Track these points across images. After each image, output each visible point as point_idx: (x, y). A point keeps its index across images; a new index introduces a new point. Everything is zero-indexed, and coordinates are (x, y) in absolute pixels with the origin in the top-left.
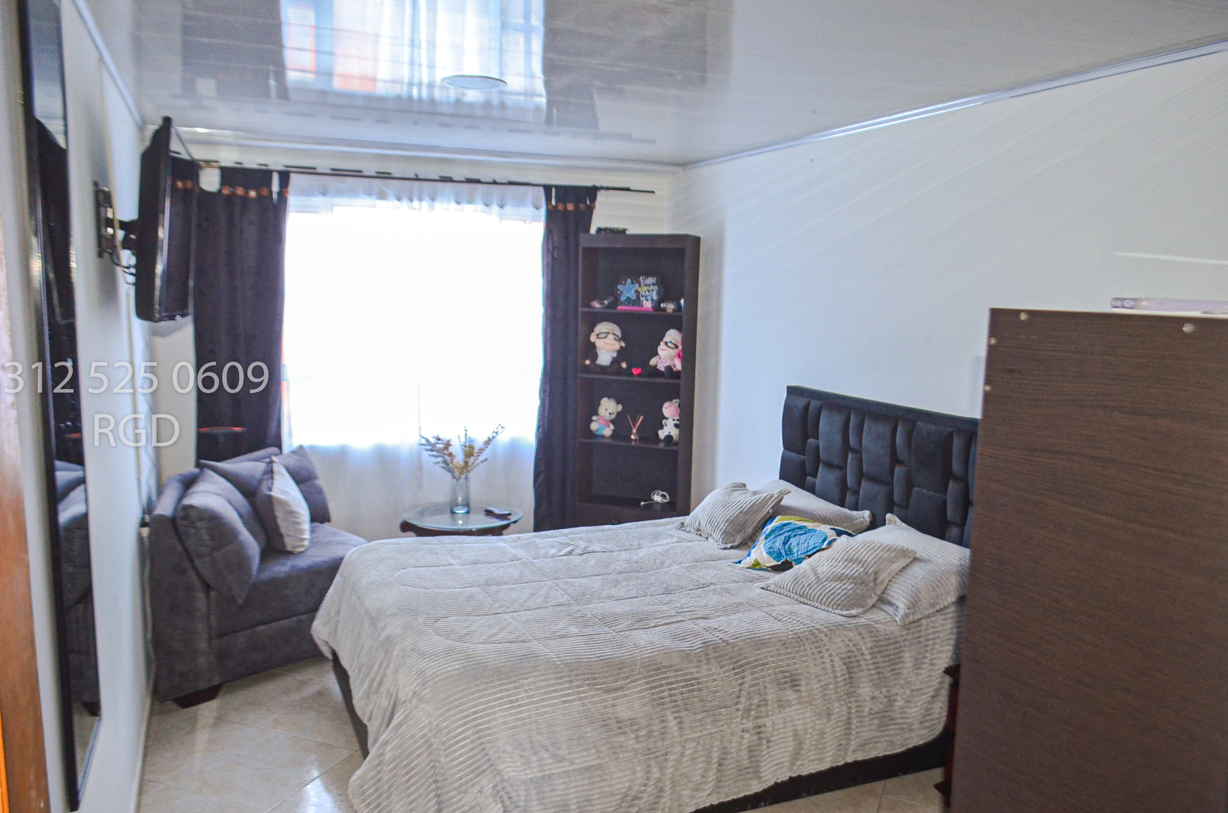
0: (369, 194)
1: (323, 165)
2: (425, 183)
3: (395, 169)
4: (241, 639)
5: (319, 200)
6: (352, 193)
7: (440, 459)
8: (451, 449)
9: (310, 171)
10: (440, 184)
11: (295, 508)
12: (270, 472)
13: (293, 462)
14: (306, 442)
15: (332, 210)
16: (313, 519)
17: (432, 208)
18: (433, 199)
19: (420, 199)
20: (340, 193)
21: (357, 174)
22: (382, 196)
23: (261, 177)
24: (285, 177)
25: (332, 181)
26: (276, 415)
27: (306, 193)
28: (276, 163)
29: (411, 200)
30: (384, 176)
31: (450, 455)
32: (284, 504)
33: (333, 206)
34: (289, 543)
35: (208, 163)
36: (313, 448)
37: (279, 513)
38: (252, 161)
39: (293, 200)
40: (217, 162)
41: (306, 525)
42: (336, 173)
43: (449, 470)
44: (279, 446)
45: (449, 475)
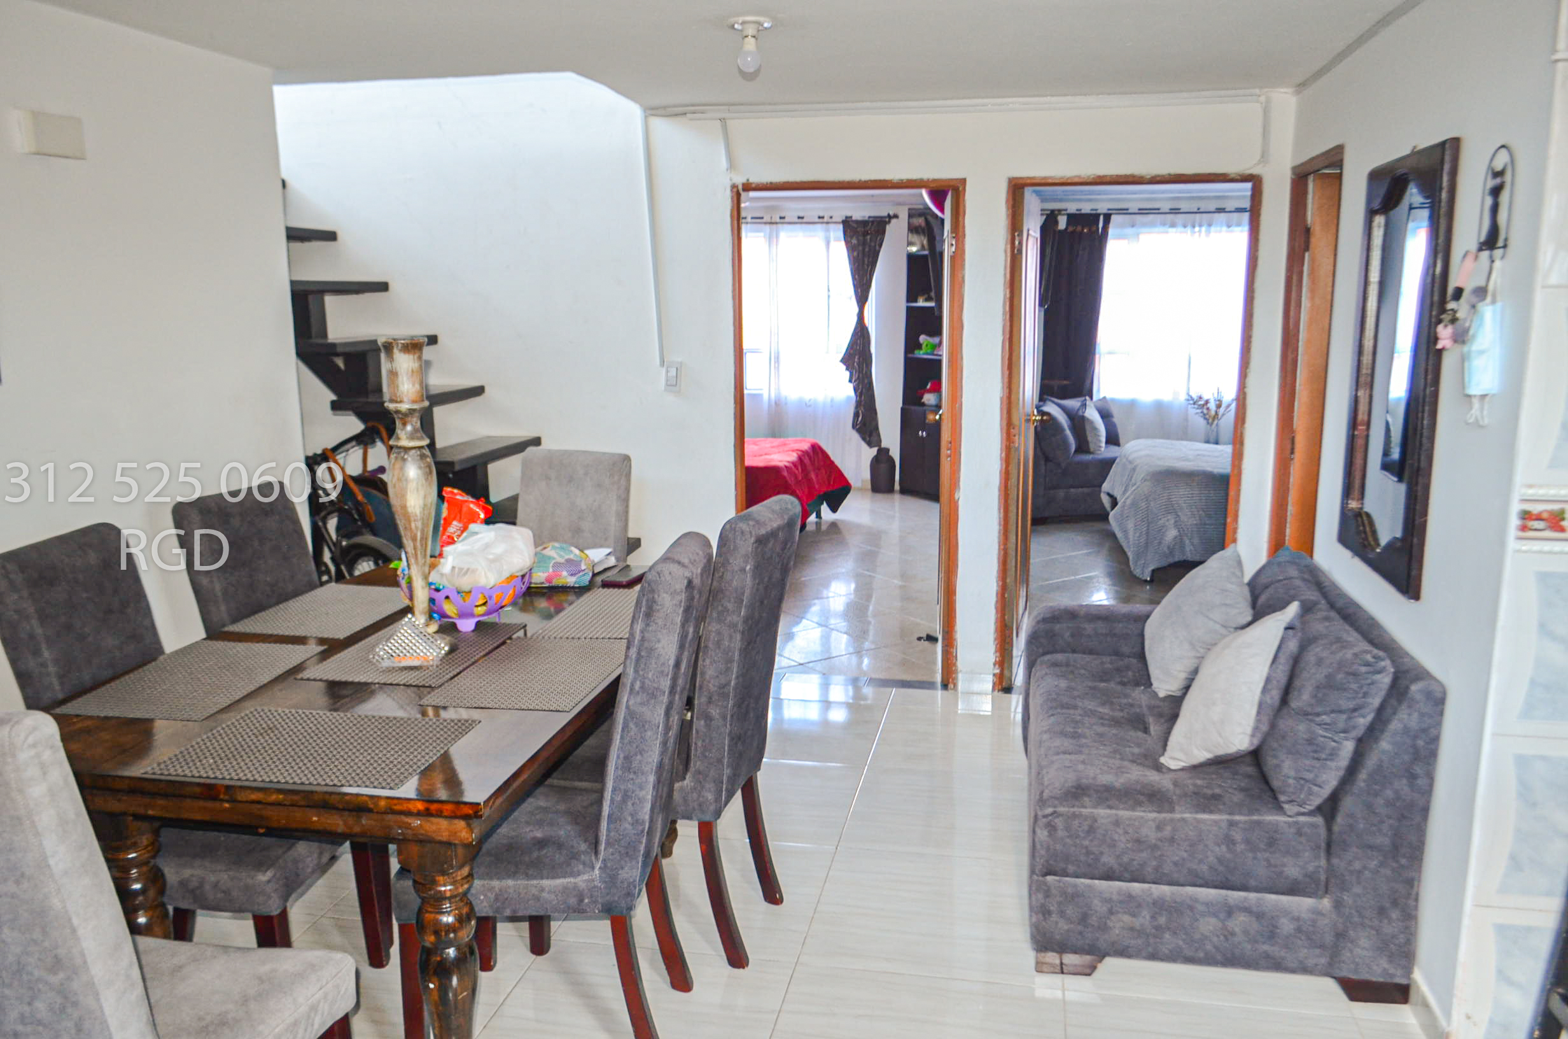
0: (1164, 224)
1: (1134, 207)
2: (1204, 215)
3: (1184, 206)
4: (1061, 493)
5: (1130, 231)
6: (1152, 225)
7: (1199, 411)
8: (1209, 405)
9: (1123, 211)
10: (1216, 215)
11: (1098, 426)
12: (1084, 405)
13: (1100, 404)
14: (1108, 396)
15: (1138, 238)
16: (1108, 442)
17: (1208, 233)
18: (1210, 225)
19: (1200, 226)
20: (1144, 225)
21: (1155, 211)
22: (1173, 225)
23: (1093, 218)
24: (1107, 217)
25: (1139, 218)
26: (1090, 376)
27: (1122, 226)
28: (1102, 208)
29: (1194, 227)
30: (1175, 211)
31: (1208, 409)
32: (1091, 422)
33: (1138, 235)
34: (1092, 447)
35: (1060, 211)
36: (1113, 400)
37: (1088, 428)
38: (1086, 208)
39: (1111, 231)
40: (1066, 210)
41: (1103, 445)
42: (1143, 212)
43: (1205, 419)
44: (1091, 398)
45: (1205, 422)
